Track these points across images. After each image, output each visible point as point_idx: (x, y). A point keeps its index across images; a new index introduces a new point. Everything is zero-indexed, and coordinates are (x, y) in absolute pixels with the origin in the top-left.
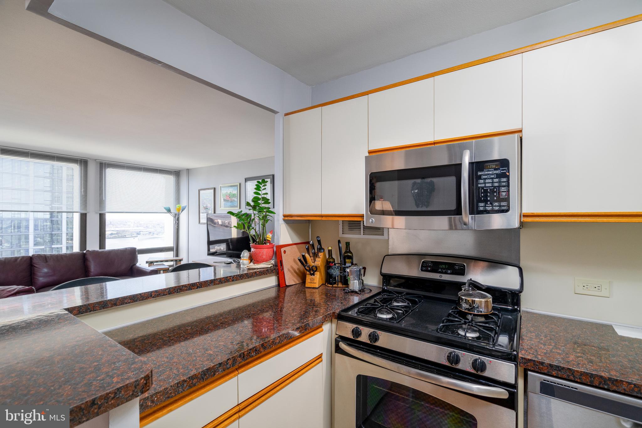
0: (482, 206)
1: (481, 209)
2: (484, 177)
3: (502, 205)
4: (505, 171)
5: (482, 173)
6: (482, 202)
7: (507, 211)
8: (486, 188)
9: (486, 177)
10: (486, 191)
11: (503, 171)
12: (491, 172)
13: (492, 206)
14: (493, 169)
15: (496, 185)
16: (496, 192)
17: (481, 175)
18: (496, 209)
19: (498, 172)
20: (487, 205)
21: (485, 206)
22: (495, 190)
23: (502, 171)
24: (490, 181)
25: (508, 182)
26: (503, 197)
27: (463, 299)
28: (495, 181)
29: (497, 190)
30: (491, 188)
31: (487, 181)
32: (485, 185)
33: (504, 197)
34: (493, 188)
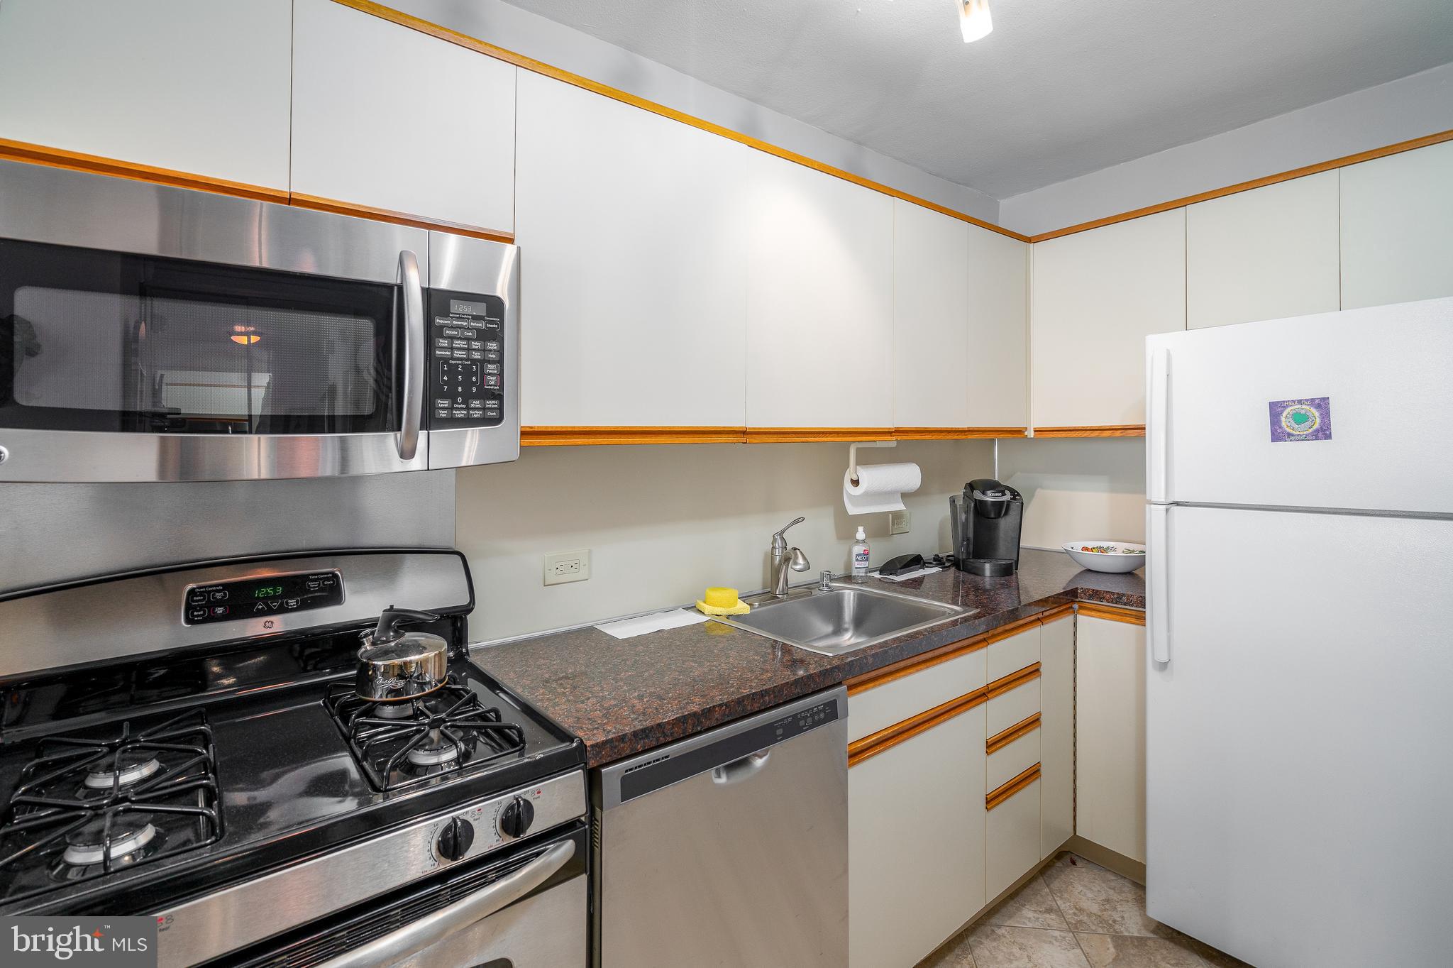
0: (443, 408)
1: (443, 414)
2: (450, 332)
3: (487, 406)
4: (495, 326)
5: (446, 322)
6: (444, 397)
7: (498, 420)
8: (453, 362)
9: (454, 333)
10: (453, 370)
11: (492, 326)
12: (465, 324)
13: (468, 408)
14: (470, 317)
15: (477, 356)
16: (475, 374)
17: (442, 327)
18: (476, 416)
19: (481, 325)
20: (456, 406)
21: (452, 408)
22: (474, 369)
23: (488, 325)
24: (463, 344)
25: (501, 352)
26: (490, 387)
27: (380, 666)
28: (474, 347)
29: (477, 368)
30: (466, 363)
31: (457, 344)
32: (452, 353)
33: (492, 387)
34: (469, 363)
